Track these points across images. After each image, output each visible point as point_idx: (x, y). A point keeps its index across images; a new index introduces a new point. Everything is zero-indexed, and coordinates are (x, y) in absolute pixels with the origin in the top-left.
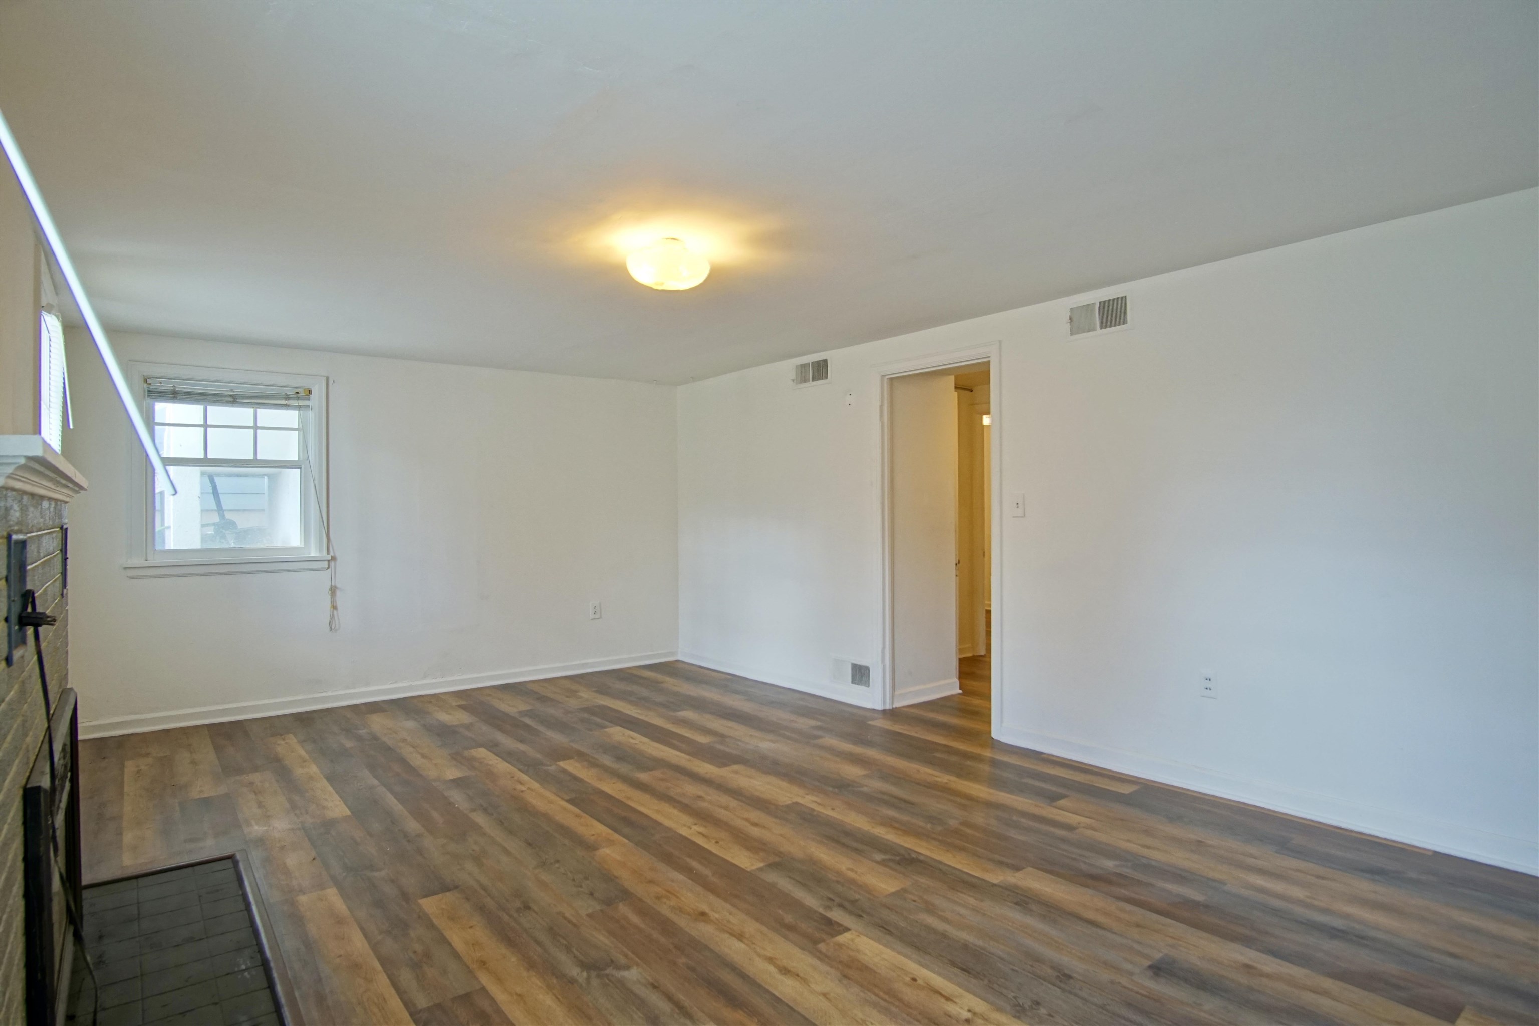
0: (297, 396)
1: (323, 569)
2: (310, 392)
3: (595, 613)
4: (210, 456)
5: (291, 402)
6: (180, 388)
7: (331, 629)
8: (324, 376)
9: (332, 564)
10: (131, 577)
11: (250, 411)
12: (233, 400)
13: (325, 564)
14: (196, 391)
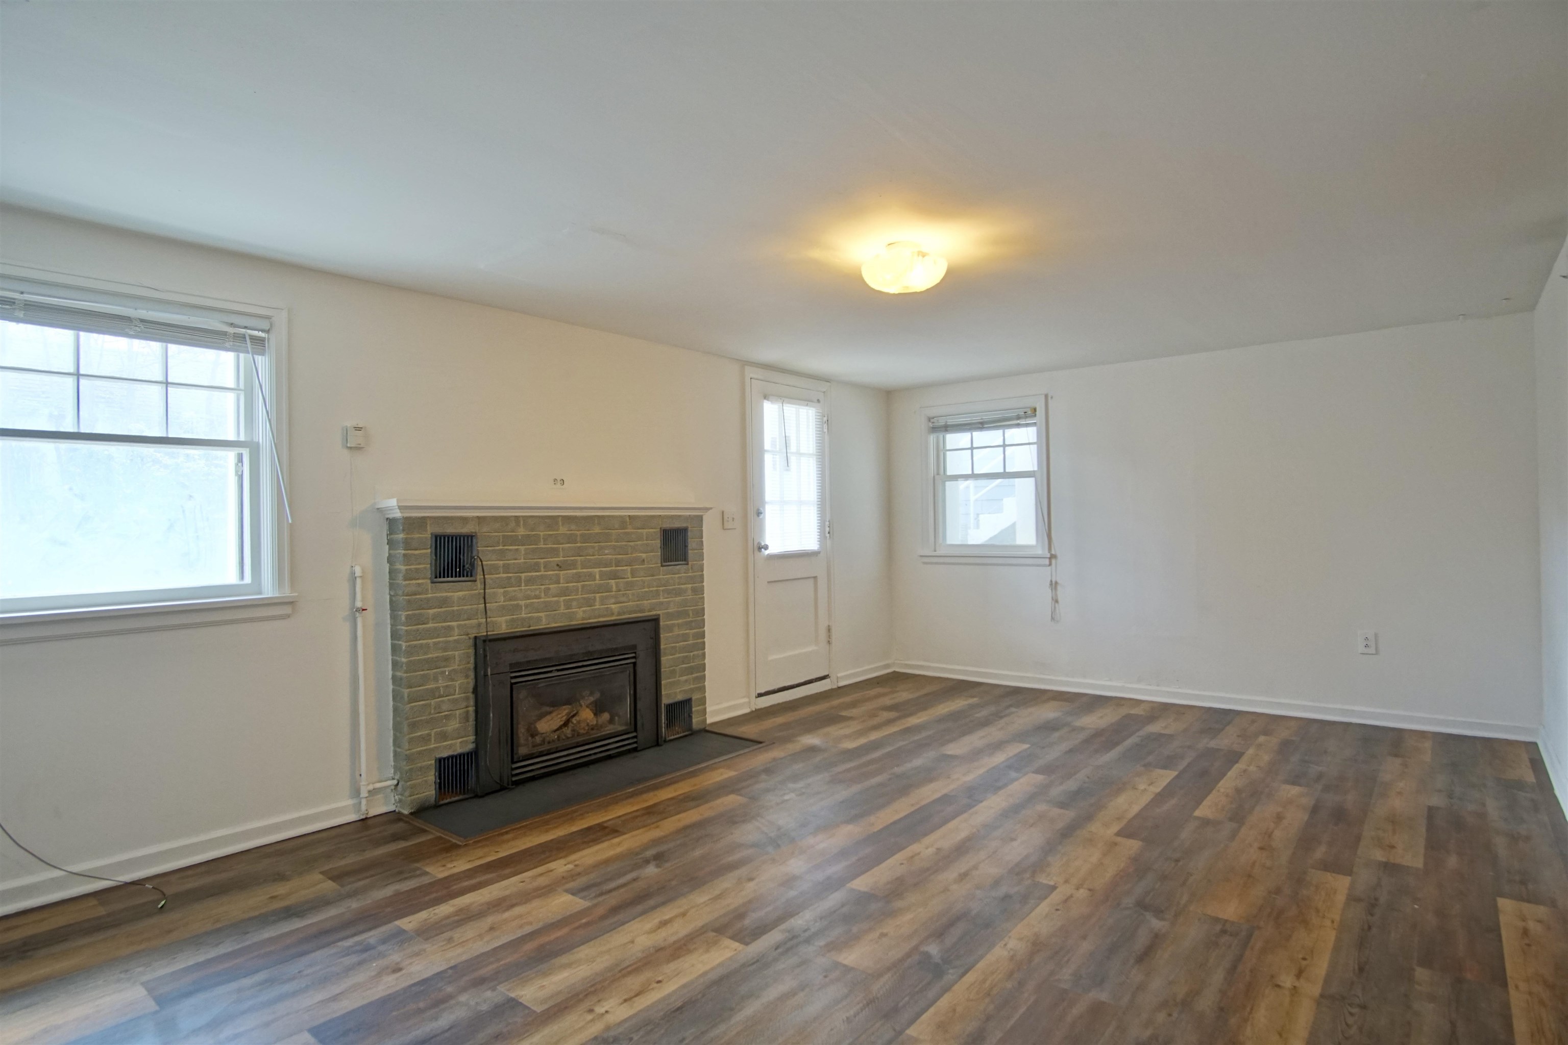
0: (1026, 416)
1: (1044, 566)
2: (1035, 410)
3: (1366, 646)
4: (975, 472)
5: (1022, 422)
6: (951, 421)
7: (1053, 619)
8: (1042, 394)
9: (1053, 561)
10: (925, 563)
11: (999, 432)
12: (982, 426)
13: (1047, 562)
14: (959, 423)
